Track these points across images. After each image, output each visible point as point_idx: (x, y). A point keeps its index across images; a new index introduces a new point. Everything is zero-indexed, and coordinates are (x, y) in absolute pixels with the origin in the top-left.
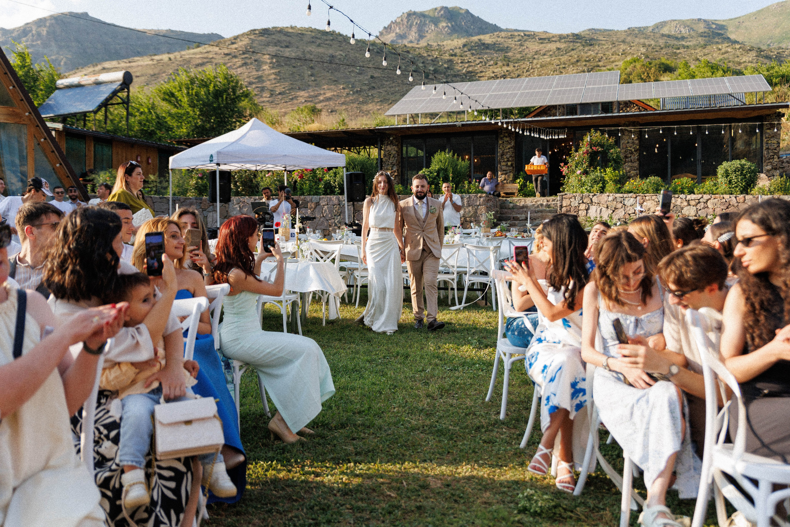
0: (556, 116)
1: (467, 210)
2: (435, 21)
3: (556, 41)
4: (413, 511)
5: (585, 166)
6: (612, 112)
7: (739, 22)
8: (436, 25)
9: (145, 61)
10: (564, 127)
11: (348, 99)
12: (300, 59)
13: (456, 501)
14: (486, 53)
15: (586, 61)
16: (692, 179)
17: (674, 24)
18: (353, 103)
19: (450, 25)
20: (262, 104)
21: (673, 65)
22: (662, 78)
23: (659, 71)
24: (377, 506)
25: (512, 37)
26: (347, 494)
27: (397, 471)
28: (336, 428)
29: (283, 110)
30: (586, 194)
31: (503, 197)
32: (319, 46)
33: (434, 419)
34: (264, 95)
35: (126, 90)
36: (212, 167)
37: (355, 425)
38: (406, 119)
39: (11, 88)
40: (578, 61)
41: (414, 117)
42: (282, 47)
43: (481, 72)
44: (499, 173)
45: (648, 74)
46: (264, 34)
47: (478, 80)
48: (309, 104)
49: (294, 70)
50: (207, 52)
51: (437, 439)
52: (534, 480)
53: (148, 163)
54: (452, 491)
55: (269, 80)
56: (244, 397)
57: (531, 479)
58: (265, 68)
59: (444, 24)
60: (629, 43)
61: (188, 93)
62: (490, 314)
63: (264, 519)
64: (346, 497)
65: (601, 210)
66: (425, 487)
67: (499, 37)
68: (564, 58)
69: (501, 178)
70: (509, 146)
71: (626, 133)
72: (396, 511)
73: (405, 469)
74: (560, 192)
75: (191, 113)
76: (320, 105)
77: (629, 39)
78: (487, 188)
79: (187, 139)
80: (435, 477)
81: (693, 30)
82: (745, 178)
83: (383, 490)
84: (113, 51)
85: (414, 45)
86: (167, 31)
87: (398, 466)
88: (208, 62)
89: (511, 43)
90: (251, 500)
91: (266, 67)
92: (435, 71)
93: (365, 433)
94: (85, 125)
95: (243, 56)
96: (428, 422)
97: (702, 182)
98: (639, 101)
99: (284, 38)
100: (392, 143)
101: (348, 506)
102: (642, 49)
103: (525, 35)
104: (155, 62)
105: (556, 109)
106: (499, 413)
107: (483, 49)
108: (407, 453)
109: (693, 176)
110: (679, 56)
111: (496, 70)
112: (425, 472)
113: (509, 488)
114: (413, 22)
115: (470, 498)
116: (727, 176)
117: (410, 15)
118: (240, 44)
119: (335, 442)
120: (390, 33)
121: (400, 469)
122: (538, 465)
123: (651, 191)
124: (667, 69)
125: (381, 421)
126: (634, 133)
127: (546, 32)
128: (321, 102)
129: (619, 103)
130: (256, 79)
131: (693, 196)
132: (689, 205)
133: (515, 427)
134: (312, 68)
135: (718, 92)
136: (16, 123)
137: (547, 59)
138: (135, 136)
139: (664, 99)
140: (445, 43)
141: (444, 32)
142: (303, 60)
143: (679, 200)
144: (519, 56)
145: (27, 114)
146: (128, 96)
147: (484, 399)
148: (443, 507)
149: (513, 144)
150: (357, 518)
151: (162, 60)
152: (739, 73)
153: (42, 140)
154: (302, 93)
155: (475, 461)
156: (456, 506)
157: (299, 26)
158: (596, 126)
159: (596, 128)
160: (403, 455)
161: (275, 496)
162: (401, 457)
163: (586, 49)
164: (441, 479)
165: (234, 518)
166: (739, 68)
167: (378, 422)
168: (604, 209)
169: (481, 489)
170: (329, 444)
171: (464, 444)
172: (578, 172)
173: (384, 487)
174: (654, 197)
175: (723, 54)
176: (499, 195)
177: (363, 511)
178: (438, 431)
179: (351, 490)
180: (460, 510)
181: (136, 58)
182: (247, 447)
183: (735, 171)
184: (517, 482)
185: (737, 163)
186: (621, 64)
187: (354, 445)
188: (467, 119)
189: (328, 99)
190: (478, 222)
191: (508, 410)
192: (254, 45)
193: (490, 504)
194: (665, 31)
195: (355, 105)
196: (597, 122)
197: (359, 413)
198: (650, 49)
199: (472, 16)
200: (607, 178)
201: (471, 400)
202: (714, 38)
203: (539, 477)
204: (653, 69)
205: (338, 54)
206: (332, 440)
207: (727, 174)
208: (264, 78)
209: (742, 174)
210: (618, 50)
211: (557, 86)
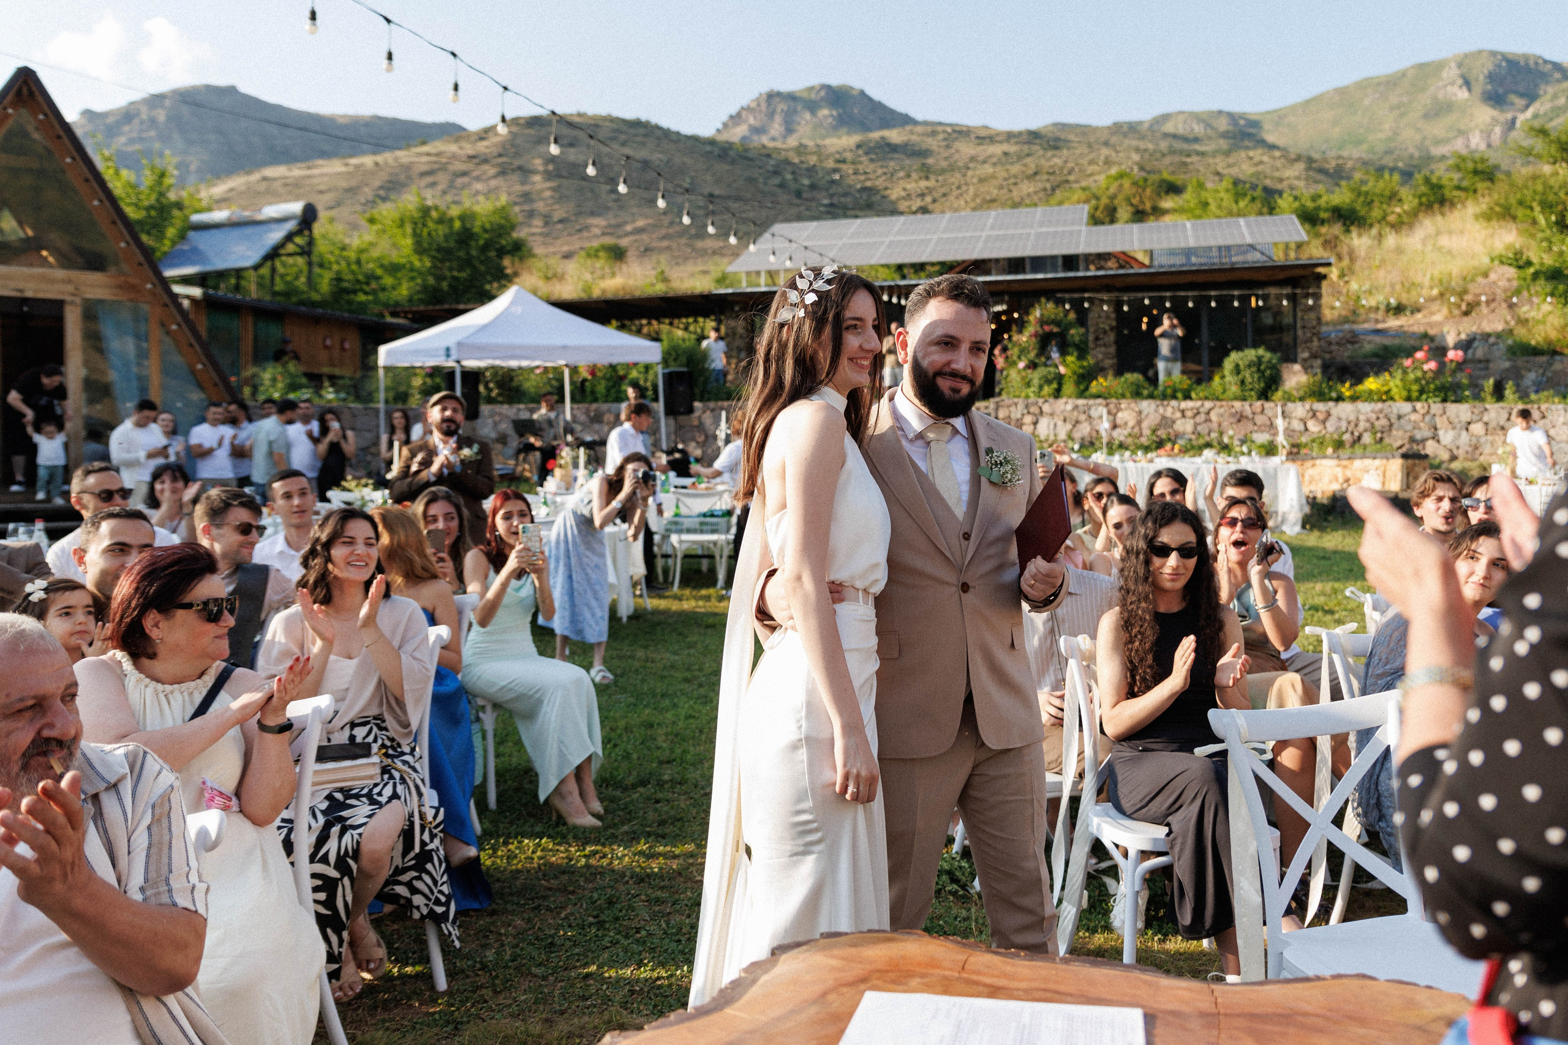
0: (993, 275)
2: (812, 106)
3: (1001, 142)
5: (1031, 355)
6: (1077, 270)
7: (1280, 116)
8: (813, 113)
9: (333, 167)
10: (1003, 293)
11: (671, 231)
14: (893, 159)
15: (1048, 173)
16: (1189, 378)
17: (1181, 118)
18: (680, 237)
19: (834, 113)
20: (531, 239)
21: (1179, 183)
22: (1163, 204)
23: (1160, 192)
25: (934, 133)
26: (642, 880)
28: (634, 786)
29: (565, 249)
30: (1032, 399)
32: (624, 144)
34: (535, 224)
35: (307, 232)
36: (449, 363)
37: (660, 781)
38: (760, 279)
39: (123, 245)
40: (1036, 174)
41: (773, 275)
42: (563, 146)
45: (1141, 197)
48: (608, 239)
50: (438, 153)
53: (343, 349)
55: (543, 199)
59: (826, 112)
60: (1114, 146)
63: (529, 920)
65: (1055, 425)
67: (912, 134)
68: (1015, 169)
71: (1097, 302)
74: (995, 396)
75: (417, 263)
76: (626, 241)
77: (1114, 140)
79: (408, 307)
81: (1211, 128)
82: (1264, 376)
84: (280, 148)
85: (778, 145)
89: (932, 143)
90: (512, 894)
91: (536, 178)
92: (813, 187)
95: (499, 161)
98: (1122, 252)
99: (567, 130)
100: (737, 316)
101: (643, 897)
102: (1134, 156)
103: (954, 131)
104: (351, 169)
107: (888, 153)
110: (1190, 168)
111: (908, 186)
114: (776, 109)
116: (1238, 374)
117: (771, 96)
118: (494, 139)
120: (738, 125)
123: (1128, 395)
124: (1172, 189)
126: (1108, 302)
127: (986, 127)
128: (627, 235)
130: (521, 197)
131: (1189, 404)
132: (1184, 416)
134: (612, 180)
136: (130, 301)
137: (989, 169)
138: (324, 303)
140: (828, 142)
141: (826, 125)
143: (1170, 409)
144: (944, 164)
145: (149, 286)
146: (310, 241)
150: (655, 914)
151: (362, 165)
153: (173, 327)
154: (597, 221)
158: (1049, 292)
159: (1050, 295)
161: (545, 887)
163: (1049, 154)
165: (488, 920)
168: (1060, 423)
172: (1021, 365)
174: (1133, 405)
175: (1255, 165)
183: (1249, 366)
185: (1251, 354)
189: (640, 231)
192: (517, 142)
194: (1169, 127)
195: (684, 241)
196: (1050, 286)
198: (1146, 156)
199: (870, 99)
202: (1242, 140)
204: (1148, 191)
205: (656, 157)
206: (626, 805)
207: (1237, 370)
208: (534, 197)
209: (1259, 370)
210: (1099, 156)
211: (993, 228)
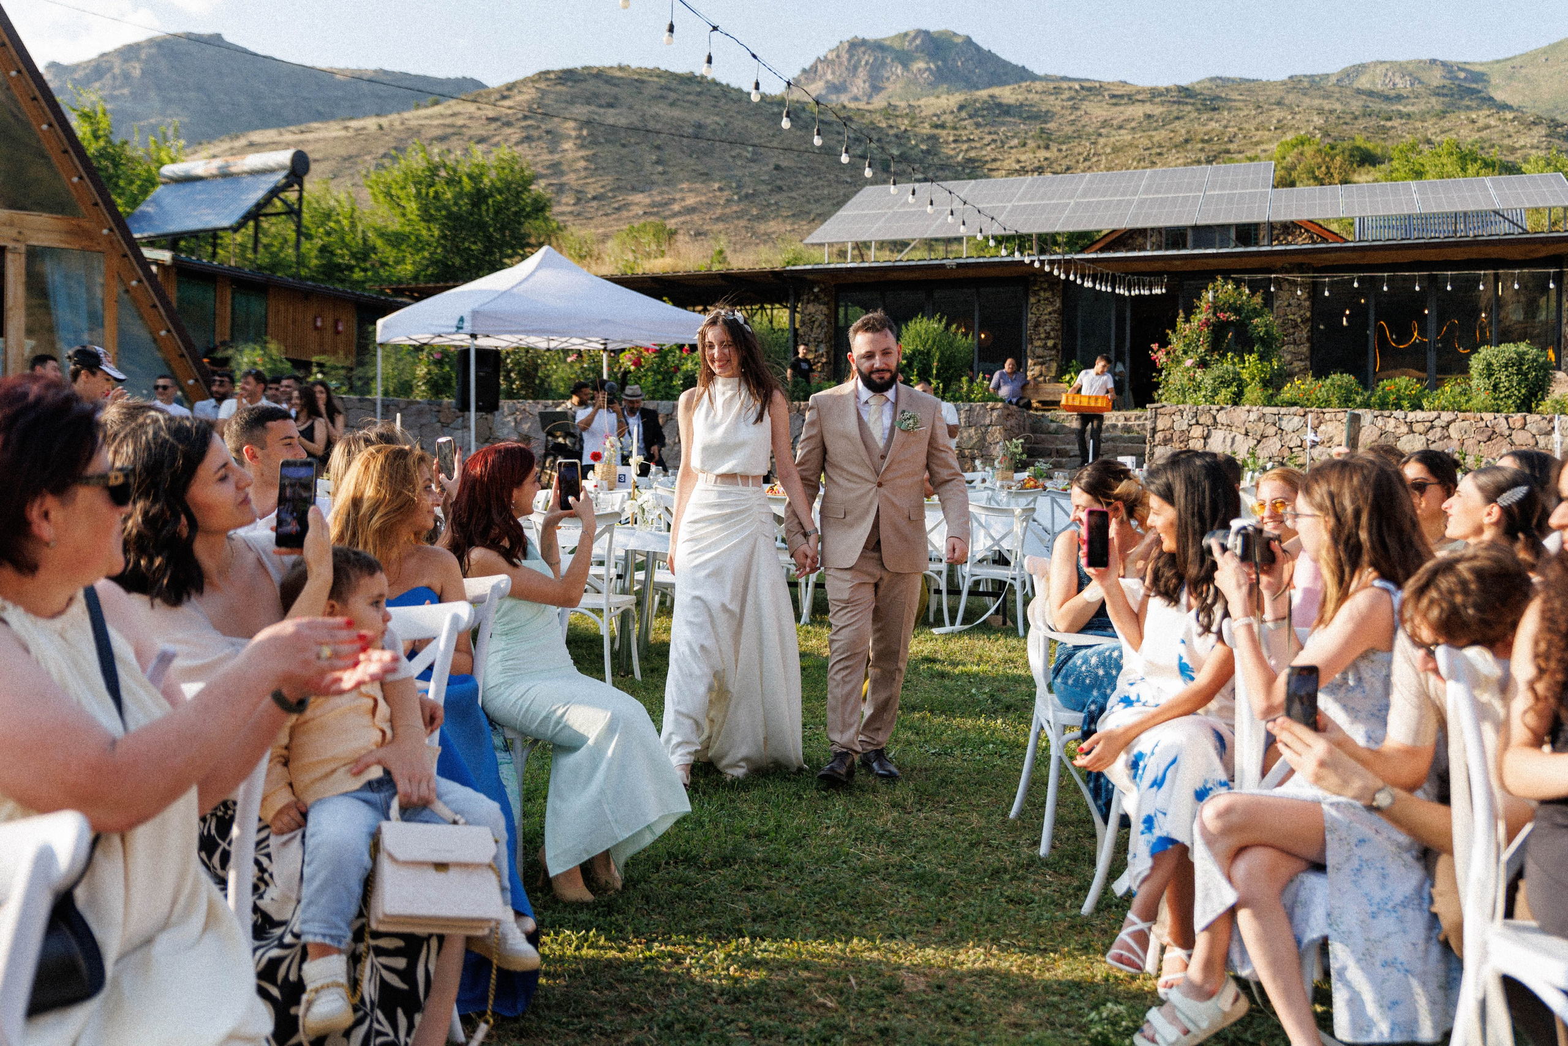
0: (1145, 249)
1: (965, 434)
2: (904, 58)
3: (1143, 101)
4: (871, 1038)
5: (1201, 350)
6: (1256, 244)
7: (1513, 67)
8: (905, 66)
9: (332, 130)
10: (1159, 274)
11: (728, 210)
12: (637, 129)
13: (956, 1020)
14: (1003, 124)
15: (1203, 141)
16: (1419, 380)
17: (1381, 69)
18: (738, 218)
19: (932, 66)
20: (560, 218)
21: (1378, 151)
22: (1356, 178)
23: (1352, 163)
24: (799, 1027)
25: (1057, 91)
26: (737, 1000)
27: (836, 957)
28: (713, 865)
29: (601, 231)
30: (1203, 406)
31: (1037, 409)
32: (672, 104)
33: (907, 853)
34: (564, 200)
35: (296, 187)
36: (462, 340)
37: (750, 861)
38: (846, 252)
39: (75, 179)
40: (1187, 141)
41: (861, 247)
42: (601, 106)
43: (994, 160)
44: (1030, 362)
45: (1328, 168)
46: (566, 80)
47: (988, 177)
48: (652, 219)
49: (624, 151)
50: (453, 115)
51: (915, 893)
52: (1111, 980)
53: (337, 333)
54: (949, 1000)
55: (575, 171)
56: (529, 800)
57: (1106, 980)
58: (566, 146)
59: (921, 65)
60: (1290, 107)
61: (419, 193)
62: (1013, 642)
64: (737, 1005)
65: (1233, 439)
66: (894, 989)
67: (1030, 91)
68: (1160, 136)
69: (1033, 371)
70: (1050, 309)
71: (1286, 286)
72: (838, 1037)
73: (852, 951)
74: (1153, 401)
75: (424, 232)
76: (673, 221)
77: (1290, 98)
78: (1004, 391)
79: (413, 284)
80: (913, 969)
81: (1420, 82)
82: (1527, 379)
83: (810, 993)
84: (270, 110)
85: (862, 105)
86: (375, 71)
87: (839, 945)
88: (454, 134)
89: (1053, 103)
90: (549, 1008)
91: (568, 145)
92: (903, 158)
93: (770, 878)
94: (214, 254)
95: (524, 124)
96: (895, 858)
97: (1437, 388)
98: (1311, 221)
99: (605, 88)
100: (817, 299)
101: (742, 1025)
102: (1316, 118)
103: (1082, 88)
104: (351, 133)
105: (1145, 237)
106: (1037, 843)
107: (999, 116)
108: (856, 920)
109: (1418, 373)
110: (1391, 133)
111: (1023, 158)
112: (894, 959)
113: (1061, 995)
114: (859, 61)
115: (983, 1014)
116: (1490, 376)
117: (855, 45)
118: (519, 98)
119: (712, 894)
120: (814, 80)
121: (843, 951)
122: (1125, 953)
123: (1335, 401)
124: (1367, 159)
125: (801, 854)
126: (1302, 285)
127: (1124, 83)
128: (675, 215)
129: (1272, 226)
130: (548, 168)
131: (1419, 415)
132: (1411, 431)
133: (1070, 873)
134: (658, 148)
135: (1472, 208)
136: (83, 250)
137: (1126, 136)
138: (313, 279)
139: (1362, 220)
140: (922, 102)
141: (921, 81)
142: (643, 131)
143: (1392, 421)
144: (1069, 130)
145: (105, 231)
146: (300, 199)
147: (1006, 814)
148: (932, 1032)
149: (1058, 304)
151: (364, 128)
152: (1511, 169)
153: (134, 283)
154: (638, 198)
155: (993, 939)
156: (957, 1029)
157: (634, 65)
158: (1227, 270)
159: (1226, 274)
160: (848, 924)
161: (595, 1000)
162: (843, 926)
163: (1205, 117)
164: (925, 975)
166: (1511, 158)
167: (796, 855)
168: (1240, 438)
169: (1005, 997)
170: (700, 898)
171: (968, 905)
172: (1188, 363)
173: (812, 988)
174: (1343, 415)
175: (1479, 130)
176: (1028, 406)
177: (771, 1034)
178: (917, 876)
179: (746, 993)
180: (966, 1039)
181: (315, 125)
182: (537, 899)
183: (1506, 366)
184: (1077, 985)
185: (1509, 350)
186: (1274, 147)
187: (749, 901)
188: (965, 253)
189: (691, 210)
190: (988, 460)
191: (1054, 837)
192: (546, 102)
193: (1025, 1028)
194: (1363, 82)
195: (742, 223)
196: (1227, 263)
197: (759, 836)
198: (1332, 119)
199: (978, 49)
200: (1245, 375)
201: (981, 816)
202: (1462, 98)
203: (1121, 975)
204: (1338, 160)
205: (712, 120)
206: (705, 891)
207: (1489, 370)
208: (565, 168)
209: (1519, 371)
210: (1269, 120)
211: (1147, 190)
